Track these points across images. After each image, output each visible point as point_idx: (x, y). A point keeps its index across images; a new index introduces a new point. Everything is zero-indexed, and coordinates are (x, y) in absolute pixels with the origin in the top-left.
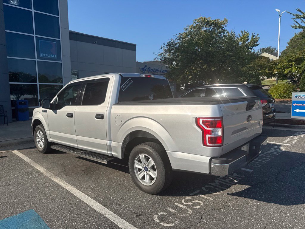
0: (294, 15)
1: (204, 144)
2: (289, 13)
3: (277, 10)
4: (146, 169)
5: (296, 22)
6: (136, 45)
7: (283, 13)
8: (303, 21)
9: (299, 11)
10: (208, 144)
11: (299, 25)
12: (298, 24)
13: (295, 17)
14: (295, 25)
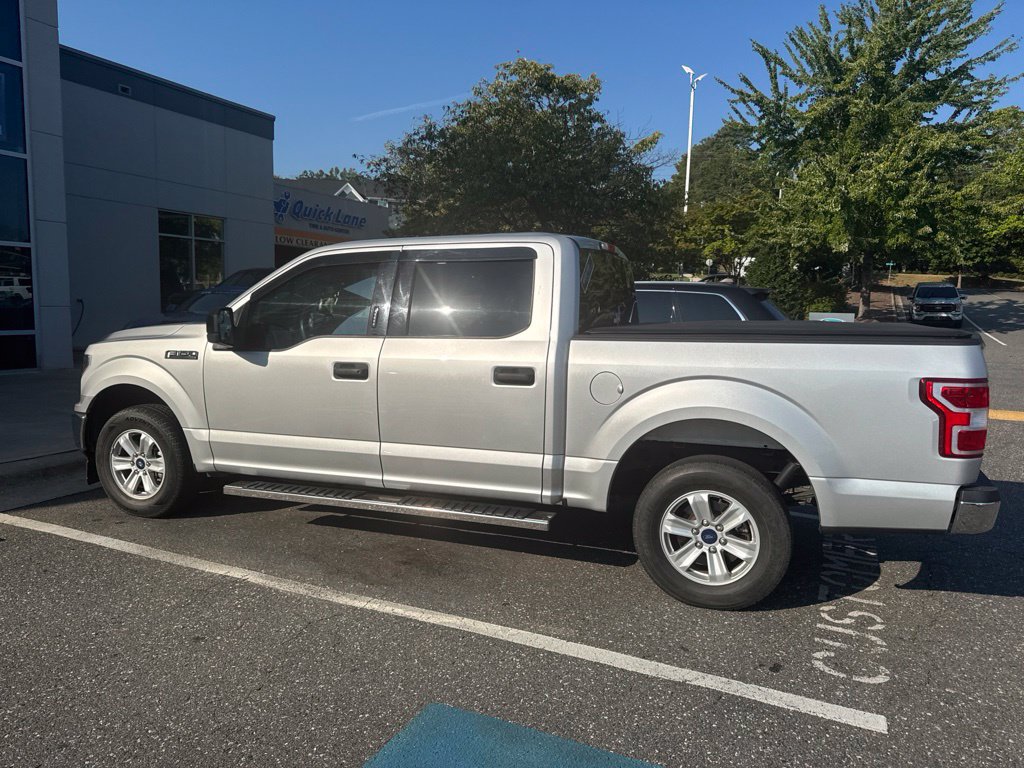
0: (733, 91)
1: (945, 451)
2: (722, 83)
3: (687, 70)
4: (708, 537)
5: (737, 112)
6: (272, 119)
7: (700, 78)
8: (751, 110)
9: (745, 80)
10: (955, 450)
11: (744, 120)
12: (741, 117)
13: (737, 97)
14: (731, 118)
